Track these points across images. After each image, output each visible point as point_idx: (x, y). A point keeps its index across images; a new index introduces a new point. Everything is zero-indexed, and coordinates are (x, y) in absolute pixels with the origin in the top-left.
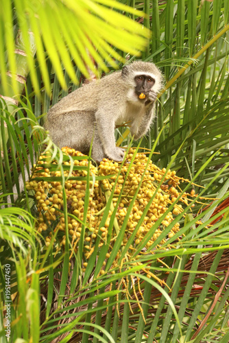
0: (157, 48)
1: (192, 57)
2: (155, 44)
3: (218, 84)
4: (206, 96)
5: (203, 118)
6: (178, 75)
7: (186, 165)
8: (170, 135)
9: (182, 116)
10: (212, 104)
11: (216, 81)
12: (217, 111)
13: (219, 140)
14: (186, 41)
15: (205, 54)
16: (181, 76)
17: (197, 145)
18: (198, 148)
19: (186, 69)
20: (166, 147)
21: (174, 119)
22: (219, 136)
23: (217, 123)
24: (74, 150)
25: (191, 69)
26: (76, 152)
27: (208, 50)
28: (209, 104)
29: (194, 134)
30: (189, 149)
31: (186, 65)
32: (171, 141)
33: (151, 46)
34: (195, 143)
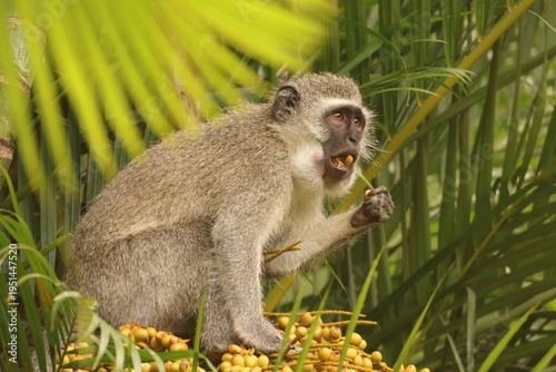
0: (360, 44)
1: (454, 66)
2: (353, 37)
3: (527, 138)
4: (497, 173)
5: (490, 229)
6: (419, 117)
7: (453, 359)
8: (407, 277)
9: (434, 228)
10: (512, 191)
11: (521, 128)
12: (528, 209)
13: (537, 288)
14: (437, 27)
15: (490, 55)
16: (427, 118)
17: (479, 303)
18: (482, 309)
19: (439, 100)
20: (396, 312)
21: (415, 237)
22: (539, 277)
23: (531, 241)
24: (152, 331)
25: (454, 99)
26: (159, 334)
27: (497, 47)
28: (504, 191)
29: (470, 273)
30: (459, 315)
31: (441, 88)
32: (408, 295)
33: (343, 43)
34: (472, 297)
